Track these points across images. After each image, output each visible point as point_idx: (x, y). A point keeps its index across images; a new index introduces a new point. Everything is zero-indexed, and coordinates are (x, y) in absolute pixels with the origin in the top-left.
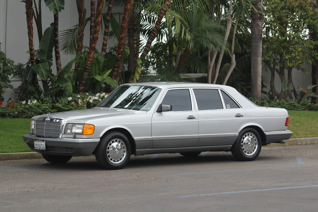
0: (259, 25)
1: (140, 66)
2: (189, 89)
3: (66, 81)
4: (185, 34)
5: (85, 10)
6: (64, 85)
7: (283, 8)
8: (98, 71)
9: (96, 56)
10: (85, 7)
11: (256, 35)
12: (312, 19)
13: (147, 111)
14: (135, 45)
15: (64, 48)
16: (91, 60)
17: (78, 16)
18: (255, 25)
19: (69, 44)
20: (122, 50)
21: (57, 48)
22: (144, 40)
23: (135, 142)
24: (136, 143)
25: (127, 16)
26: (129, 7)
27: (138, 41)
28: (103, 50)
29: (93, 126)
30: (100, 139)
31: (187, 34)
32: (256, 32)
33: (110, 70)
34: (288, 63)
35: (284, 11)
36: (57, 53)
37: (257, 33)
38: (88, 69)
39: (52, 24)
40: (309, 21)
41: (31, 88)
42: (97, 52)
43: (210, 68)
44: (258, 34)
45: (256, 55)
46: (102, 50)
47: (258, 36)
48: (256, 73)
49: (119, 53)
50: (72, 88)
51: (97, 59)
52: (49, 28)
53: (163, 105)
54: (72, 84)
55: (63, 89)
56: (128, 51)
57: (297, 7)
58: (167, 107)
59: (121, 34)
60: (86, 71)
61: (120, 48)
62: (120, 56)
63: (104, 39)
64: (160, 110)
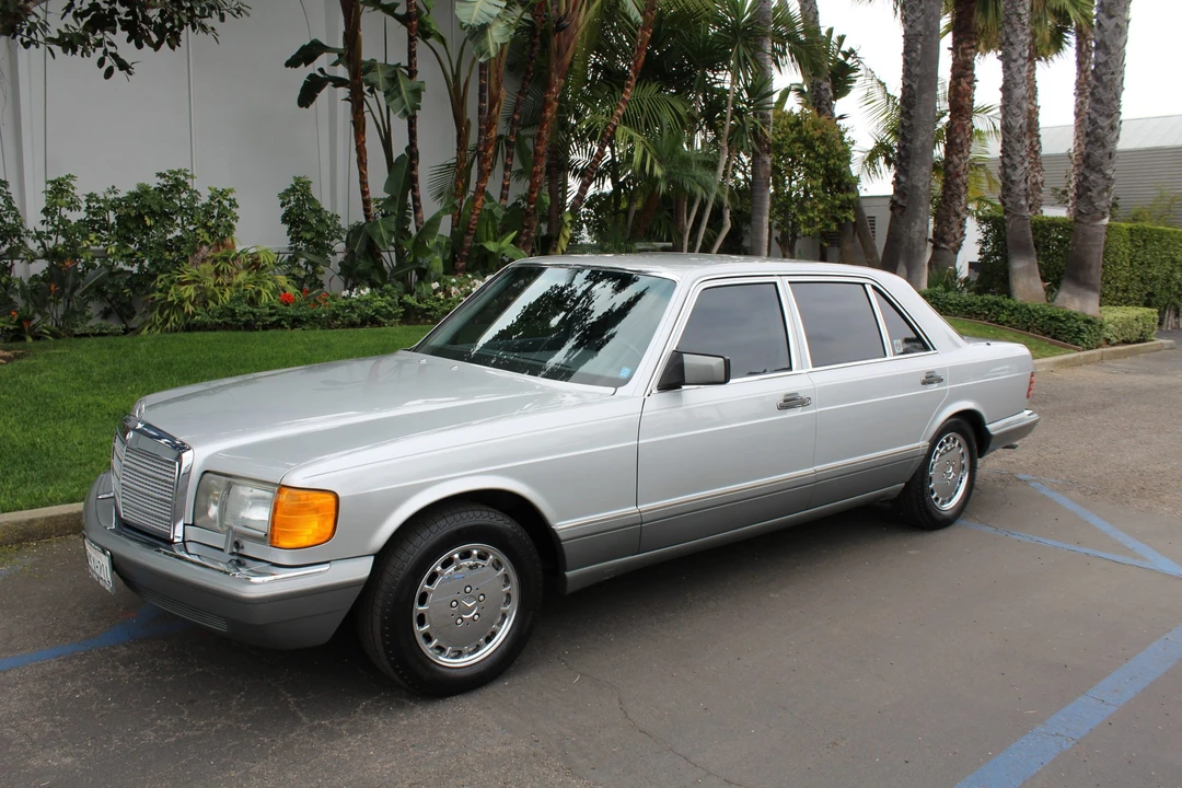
0: (766, 162)
1: (569, 225)
2: (775, 284)
3: (429, 252)
4: (652, 168)
5: (469, 122)
6: (428, 259)
7: (794, 141)
8: (492, 235)
9: (488, 206)
10: (468, 116)
11: (760, 179)
12: (838, 159)
13: (618, 383)
14: (560, 195)
15: (439, 196)
16: (478, 212)
17: (455, 134)
19: (446, 189)
20: (535, 195)
21: (415, 190)
22: (574, 184)
23: (561, 547)
24: (565, 548)
25: (544, 132)
26: (549, 114)
27: (565, 186)
28: (503, 196)
29: (331, 499)
30: (372, 558)
31: (656, 168)
33: (515, 232)
35: (798, 145)
36: (416, 199)
37: (763, 176)
38: (472, 229)
39: (407, 149)
40: (835, 164)
41: (362, 265)
42: (490, 199)
44: (765, 178)
45: (761, 213)
46: (501, 198)
49: (531, 202)
50: (441, 265)
51: (490, 211)
52: (403, 155)
53: (688, 359)
54: (444, 256)
55: (424, 266)
56: (547, 200)
57: (818, 139)
58: (709, 368)
59: (535, 165)
60: (468, 234)
61: (533, 192)
62: (532, 206)
63: (505, 177)
64: (675, 380)
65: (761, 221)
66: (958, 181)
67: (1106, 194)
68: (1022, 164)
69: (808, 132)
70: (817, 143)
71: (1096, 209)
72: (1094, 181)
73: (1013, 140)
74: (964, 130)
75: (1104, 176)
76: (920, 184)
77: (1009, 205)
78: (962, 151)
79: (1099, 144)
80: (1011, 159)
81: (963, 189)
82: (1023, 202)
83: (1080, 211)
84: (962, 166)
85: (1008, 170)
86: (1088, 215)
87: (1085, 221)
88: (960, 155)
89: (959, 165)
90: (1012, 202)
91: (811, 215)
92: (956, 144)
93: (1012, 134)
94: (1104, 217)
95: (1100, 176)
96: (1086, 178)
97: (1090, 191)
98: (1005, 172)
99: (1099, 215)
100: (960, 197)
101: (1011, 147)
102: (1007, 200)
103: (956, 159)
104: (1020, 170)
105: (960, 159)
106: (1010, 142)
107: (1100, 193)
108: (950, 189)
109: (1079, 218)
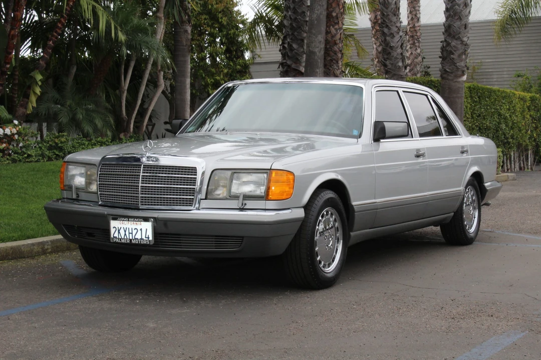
0: (187, 31)
1: (40, 83)
4: (116, 34)
11: (183, 46)
18: (182, 30)
23: (354, 215)
29: (292, 176)
31: (120, 34)
32: (184, 42)
34: (210, 90)
35: (204, 17)
40: (234, 33)
43: (123, 92)
44: (186, 44)
45: (184, 76)
47: (186, 48)
48: (184, 101)
49: (7, 61)
61: (10, 53)
62: (8, 66)
65: (184, 82)
66: (336, 48)
67: (464, 57)
68: (398, 33)
69: (212, 5)
70: (220, 15)
71: (458, 69)
72: (454, 46)
73: (390, 13)
74: (339, 5)
75: (462, 42)
76: (316, 50)
77: (390, 66)
78: (338, 23)
79: (456, 18)
80: (389, 29)
81: (340, 55)
82: (400, 64)
83: (445, 70)
84: (338, 36)
85: (387, 38)
86: (452, 73)
87: (450, 78)
88: (337, 27)
89: (335, 35)
90: (392, 64)
91: (218, 78)
92: (332, 17)
93: (390, 9)
94: (463, 75)
95: (459, 42)
96: (448, 44)
97: (453, 54)
98: (385, 39)
99: (460, 73)
100: (337, 62)
101: (389, 19)
102: (388, 63)
103: (333, 30)
104: (397, 38)
105: (336, 30)
106: (388, 15)
107: (460, 56)
108: (329, 55)
109: (445, 76)
